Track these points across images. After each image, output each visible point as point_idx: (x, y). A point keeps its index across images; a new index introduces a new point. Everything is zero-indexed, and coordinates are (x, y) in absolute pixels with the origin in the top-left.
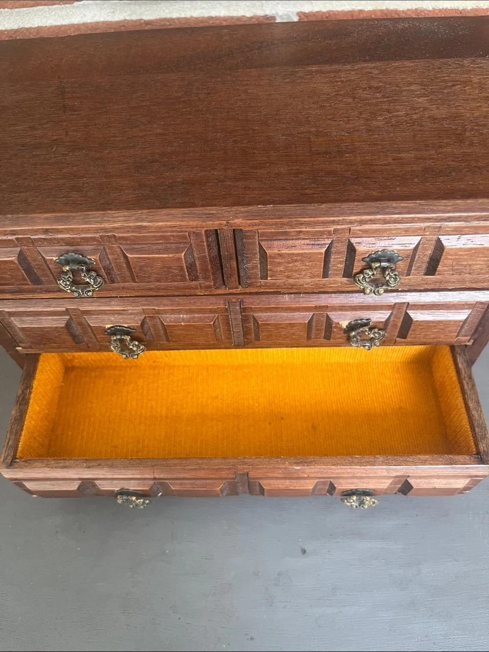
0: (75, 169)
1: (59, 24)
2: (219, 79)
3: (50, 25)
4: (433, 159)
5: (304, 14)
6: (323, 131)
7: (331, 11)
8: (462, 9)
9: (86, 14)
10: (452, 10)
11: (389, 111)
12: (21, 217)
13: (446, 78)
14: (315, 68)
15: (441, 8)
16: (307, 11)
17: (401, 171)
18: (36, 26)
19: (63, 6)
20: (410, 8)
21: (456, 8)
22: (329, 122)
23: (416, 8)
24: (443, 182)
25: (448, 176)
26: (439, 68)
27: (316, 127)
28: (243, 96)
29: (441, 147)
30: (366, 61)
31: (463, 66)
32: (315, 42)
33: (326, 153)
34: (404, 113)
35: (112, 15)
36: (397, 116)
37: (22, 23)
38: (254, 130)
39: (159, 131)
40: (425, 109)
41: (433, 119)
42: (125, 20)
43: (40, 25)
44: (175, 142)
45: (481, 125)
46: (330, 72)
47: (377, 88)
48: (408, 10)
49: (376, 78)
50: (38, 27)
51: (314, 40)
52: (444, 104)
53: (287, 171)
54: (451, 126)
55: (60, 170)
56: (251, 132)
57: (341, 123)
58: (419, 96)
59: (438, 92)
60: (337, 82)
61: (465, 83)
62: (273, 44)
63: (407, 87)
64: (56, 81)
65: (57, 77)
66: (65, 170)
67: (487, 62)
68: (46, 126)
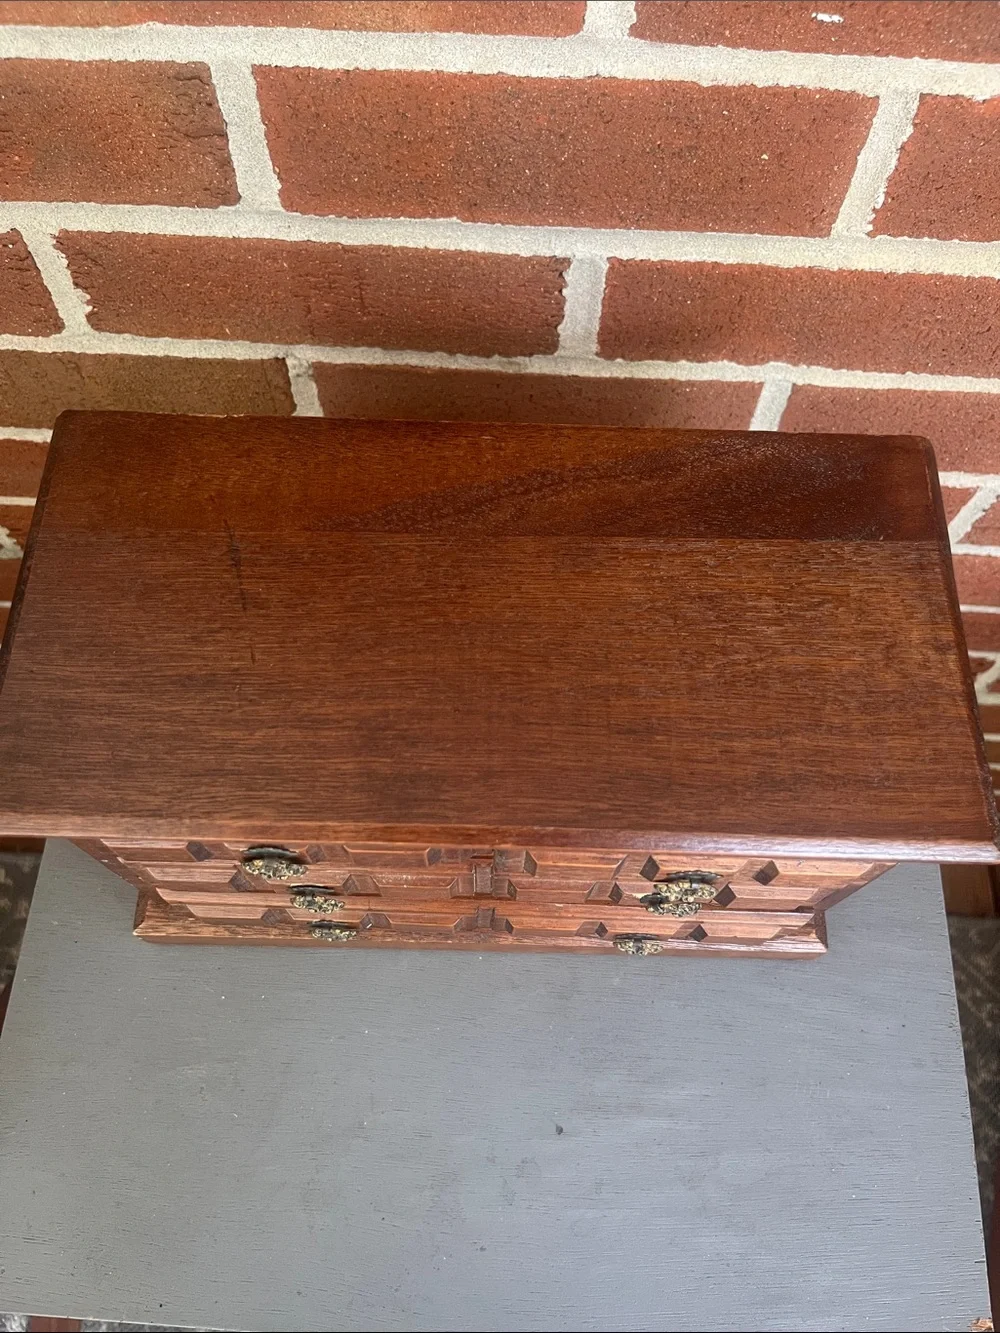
0: (273, 732)
1: (189, 234)
2: (478, 556)
3: (172, 233)
4: (775, 755)
5: (620, 261)
6: (627, 686)
7: (663, 260)
9: (239, 224)
10: (871, 272)
11: (723, 651)
13: (813, 586)
14: (621, 543)
15: (853, 269)
16: (625, 258)
18: (146, 232)
19: (198, 210)
20: (800, 265)
22: (637, 667)
23: (811, 265)
24: (784, 801)
25: (790, 790)
26: (806, 562)
27: (618, 675)
28: (514, 599)
29: (787, 732)
30: (699, 535)
31: (840, 559)
32: (625, 481)
33: (630, 731)
34: (745, 656)
35: (286, 231)
36: (735, 663)
37: (121, 225)
38: (530, 674)
39: (391, 664)
40: (776, 652)
41: (785, 674)
42: (309, 241)
43: (154, 231)
45: (848, 693)
46: (644, 556)
47: (711, 599)
48: (797, 268)
49: (711, 575)
50: (149, 234)
51: (624, 477)
52: (804, 643)
54: (807, 690)
55: (251, 735)
56: (525, 678)
57: (654, 670)
58: (769, 622)
59: (797, 616)
60: (654, 579)
61: (841, 599)
62: (563, 481)
63: (755, 600)
64: (223, 534)
65: (223, 524)
66: (258, 734)
67: (878, 552)
68: (219, 636)
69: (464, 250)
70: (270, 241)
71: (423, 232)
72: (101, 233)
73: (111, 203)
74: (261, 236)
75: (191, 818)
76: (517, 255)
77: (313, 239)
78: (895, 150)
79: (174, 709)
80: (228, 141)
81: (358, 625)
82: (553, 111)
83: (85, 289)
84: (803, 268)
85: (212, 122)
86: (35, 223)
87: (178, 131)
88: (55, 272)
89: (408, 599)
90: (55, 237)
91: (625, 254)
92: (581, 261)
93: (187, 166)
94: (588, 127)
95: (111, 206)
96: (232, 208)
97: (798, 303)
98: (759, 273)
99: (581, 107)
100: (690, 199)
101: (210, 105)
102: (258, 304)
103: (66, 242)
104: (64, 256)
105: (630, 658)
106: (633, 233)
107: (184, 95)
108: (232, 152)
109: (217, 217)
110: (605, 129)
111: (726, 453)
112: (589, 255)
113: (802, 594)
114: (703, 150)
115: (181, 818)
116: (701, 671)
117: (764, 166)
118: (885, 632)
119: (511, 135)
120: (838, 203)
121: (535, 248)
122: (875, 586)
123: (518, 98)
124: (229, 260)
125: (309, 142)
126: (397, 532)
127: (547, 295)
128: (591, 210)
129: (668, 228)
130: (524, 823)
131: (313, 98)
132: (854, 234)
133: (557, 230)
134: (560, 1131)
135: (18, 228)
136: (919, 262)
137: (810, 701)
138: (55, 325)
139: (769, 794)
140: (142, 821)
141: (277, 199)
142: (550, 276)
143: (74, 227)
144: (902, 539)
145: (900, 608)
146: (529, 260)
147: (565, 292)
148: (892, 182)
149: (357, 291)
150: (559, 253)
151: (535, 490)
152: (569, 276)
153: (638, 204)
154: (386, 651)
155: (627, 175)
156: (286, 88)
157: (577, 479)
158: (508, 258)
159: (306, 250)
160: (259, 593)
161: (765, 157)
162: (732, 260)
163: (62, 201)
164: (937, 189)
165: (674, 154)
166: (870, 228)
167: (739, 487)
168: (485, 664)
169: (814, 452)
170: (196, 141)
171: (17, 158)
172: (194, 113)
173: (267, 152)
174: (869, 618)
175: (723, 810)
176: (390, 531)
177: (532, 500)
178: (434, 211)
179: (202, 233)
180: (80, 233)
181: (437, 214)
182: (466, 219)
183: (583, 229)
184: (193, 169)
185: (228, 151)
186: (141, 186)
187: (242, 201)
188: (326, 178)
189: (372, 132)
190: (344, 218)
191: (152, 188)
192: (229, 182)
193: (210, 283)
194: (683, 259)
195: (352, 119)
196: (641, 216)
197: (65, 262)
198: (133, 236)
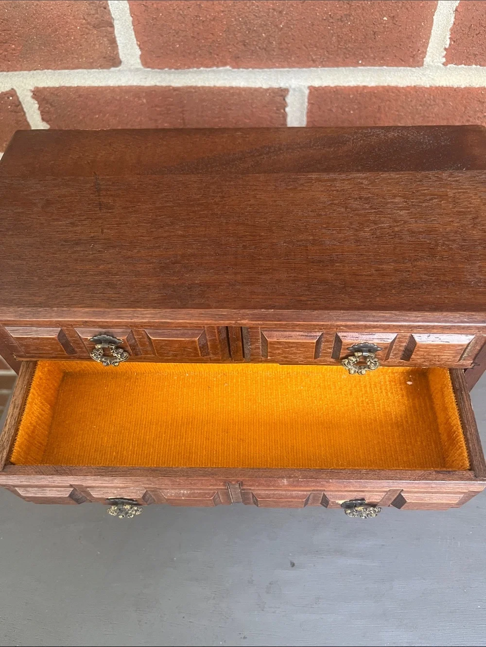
0: (110, 266)
1: (96, 85)
2: (232, 183)
3: (89, 85)
4: (409, 271)
5: (314, 88)
6: (318, 240)
7: (337, 86)
8: (456, 87)
9: (121, 78)
10: (447, 87)
11: (375, 223)
12: (65, 310)
13: (426, 191)
14: (314, 176)
15: (437, 85)
16: (317, 86)
17: (382, 282)
18: (76, 85)
19: (101, 70)
20: (409, 85)
21: (451, 86)
22: (324, 231)
23: (415, 85)
24: (415, 294)
26: (421, 181)
27: (313, 235)
28: (252, 201)
29: (416, 260)
30: (358, 171)
31: (441, 179)
32: (315, 149)
33: (320, 262)
34: (388, 225)
35: (144, 80)
36: (382, 228)
37: (63, 82)
38: (260, 236)
39: (180, 232)
40: (405, 222)
41: (412, 232)
42: (156, 86)
43: (80, 85)
44: (194, 244)
45: (451, 241)
46: (327, 181)
47: (366, 199)
48: (408, 87)
49: (366, 188)
50: (77, 86)
51: (315, 147)
52: (422, 218)
53: (287, 278)
54: (426, 240)
55: (97, 267)
56: (258, 238)
57: (334, 232)
58: (401, 209)
59: (418, 206)
60: (333, 191)
61: (442, 197)
62: (280, 149)
63: (392, 199)
64: (93, 178)
65: (93, 173)
66: (101, 267)
67: (463, 176)
68: (85, 222)
69: (234, 86)
70: (137, 87)
71: (213, 77)
72: (54, 88)
73: (59, 69)
74: (132, 84)
75: (58, 307)
76: (261, 88)
77: (158, 84)
78: (452, 12)
79: (56, 256)
80: (114, 29)
81: (162, 215)
83: (47, 122)
84: (411, 86)
85: (106, 17)
86: (23, 85)
87: (90, 25)
88: (33, 113)
89: (191, 203)
90: (32, 92)
91: (317, 83)
92: (294, 90)
93: (94, 45)
94: (293, 6)
95: (59, 71)
96: (118, 69)
97: (409, 109)
98: (388, 91)
100: (349, 47)
103: (38, 94)
104: (36, 102)
105: (320, 227)
106: (320, 70)
107: (92, 3)
108: (116, 35)
109: (110, 74)
110: (302, 6)
111: (371, 136)
112: (298, 86)
113: (420, 196)
114: (353, 16)
115: (52, 307)
116: (362, 232)
117: (385, 24)
118: (471, 211)
119: (254, 13)
120: (425, 45)
121: (270, 83)
122: (462, 191)
124: (116, 100)
125: (154, 25)
126: (187, 174)
127: (278, 112)
128: (298, 57)
129: (338, 66)
130: (255, 308)
132: (436, 64)
133: (281, 71)
134: (293, 565)
135: (15, 88)
136: (472, 81)
137: (428, 245)
139: (406, 291)
140: (29, 309)
141: (139, 61)
142: (278, 99)
143: (41, 85)
144: (477, 169)
145: (478, 200)
146: (267, 90)
147: (287, 109)
148: (452, 32)
149: (181, 115)
150: (283, 85)
151: (265, 154)
152: (289, 99)
153: (321, 51)
154: (178, 227)
155: (315, 34)
157: (288, 149)
158: (256, 90)
159: (155, 91)
160: (109, 203)
161: (385, 18)
162: (373, 84)
163: (35, 70)
164: (477, 35)
165: (338, 19)
166: (444, 60)
167: (379, 150)
168: (234, 231)
169: (422, 133)
170: (98, 30)
171: (13, 46)
172: (97, 13)
173: (133, 33)
174: (461, 205)
175: (378, 299)
176: (184, 174)
177: (263, 158)
178: (218, 63)
179: (103, 84)
180: (44, 88)
181: (220, 64)
182: (233, 67)
183: (294, 69)
184: (97, 46)
185: (114, 35)
186: (73, 58)
187: (122, 64)
188: (163, 46)
189: (184, 16)
190: (173, 70)
191: (77, 59)
192: (115, 53)
193: (108, 115)
194: (346, 85)
195: (174, 10)
196: (323, 59)
197: (37, 106)
198: (69, 88)
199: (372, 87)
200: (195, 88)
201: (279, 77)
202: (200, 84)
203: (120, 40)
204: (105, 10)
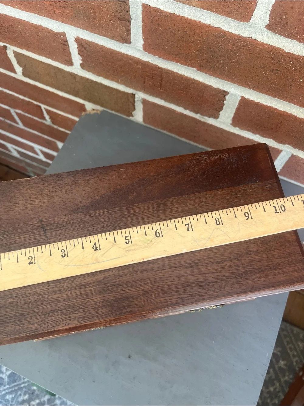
1: (114, 49)
3: (109, 47)
7: (259, 102)
9: (129, 51)
16: (246, 98)
19: (118, 42)
37: (95, 40)
43: (104, 45)
50: (102, 45)
69: (196, 79)
70: (137, 58)
71: (184, 70)
72: (88, 41)
73: (93, 33)
74: (135, 56)
76: (212, 86)
77: (150, 62)
80: (131, 24)
82: (234, 45)
83: (81, 56)
85: (127, 17)
86: (70, 32)
87: (116, 17)
88: (74, 48)
90: (75, 38)
91: (247, 96)
92: (232, 94)
93: (117, 28)
94: (244, 53)
96: (128, 45)
97: (300, 129)
98: (290, 116)
99: (243, 46)
100: (272, 86)
101: (127, 12)
102: (130, 76)
103: (78, 40)
104: (77, 44)
106: (251, 91)
107: (120, 6)
108: (131, 28)
109: (123, 46)
110: (250, 55)
112: (235, 93)
114: (281, 72)
117: (300, 83)
119: (218, 48)
121: (218, 86)
123: (223, 37)
124: (124, 60)
125: (155, 32)
127: (219, 101)
128: (239, 80)
129: (263, 93)
131: (159, 19)
133: (227, 82)
134: (130, 357)
135: (65, 32)
138: (71, 64)
141: (142, 46)
142: (221, 96)
143: (81, 37)
146: (216, 89)
147: (225, 102)
149: (160, 82)
150: (226, 89)
152: (227, 97)
153: (255, 82)
155: (253, 72)
156: (151, 13)
158: (209, 86)
159: (147, 64)
161: (301, 80)
162: (282, 109)
163: (79, 28)
165: (271, 70)
170: (121, 21)
171: (68, 11)
172: (122, 13)
173: (142, 31)
178: (189, 65)
179: (118, 50)
180: (82, 39)
181: (190, 66)
182: (198, 70)
183: (235, 85)
184: (119, 30)
185: (130, 27)
186: (102, 31)
187: (131, 44)
188: (157, 45)
189: (175, 34)
190: (161, 59)
191: (105, 32)
192: (128, 37)
193: (117, 65)
194: (265, 104)
195: (169, 29)
196: (255, 86)
197: (77, 46)
198: (97, 44)
199: (281, 111)
200: (172, 71)
201: (225, 84)
202: (175, 71)
203: (133, 31)
204: (127, 13)
